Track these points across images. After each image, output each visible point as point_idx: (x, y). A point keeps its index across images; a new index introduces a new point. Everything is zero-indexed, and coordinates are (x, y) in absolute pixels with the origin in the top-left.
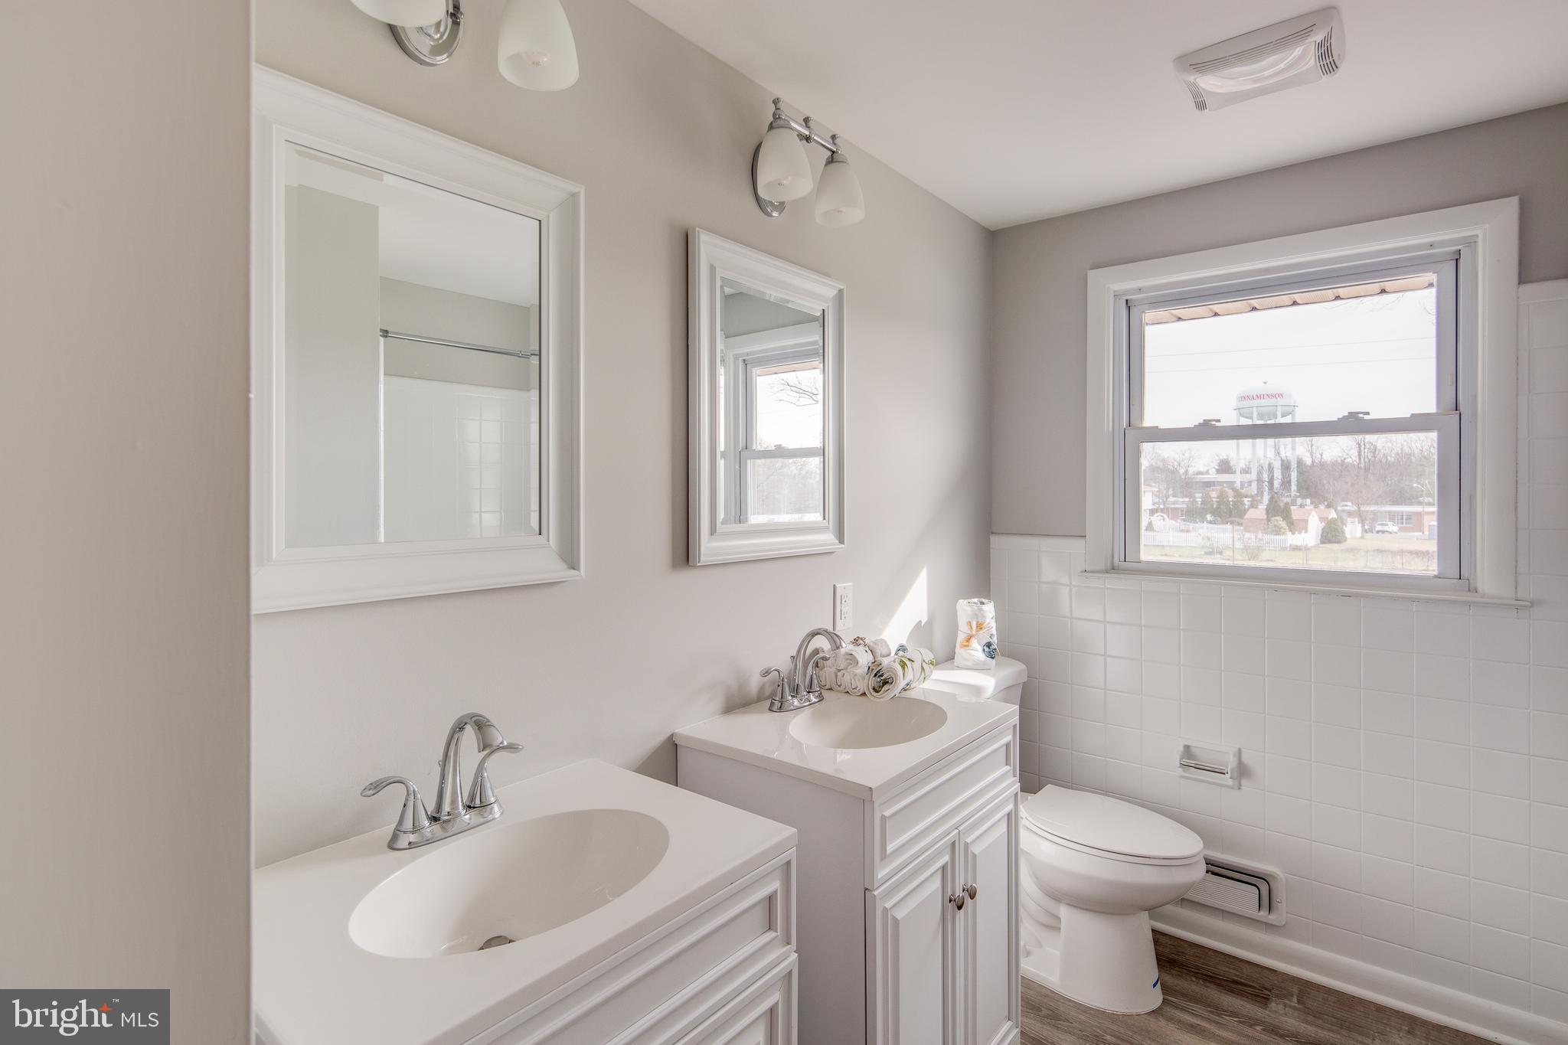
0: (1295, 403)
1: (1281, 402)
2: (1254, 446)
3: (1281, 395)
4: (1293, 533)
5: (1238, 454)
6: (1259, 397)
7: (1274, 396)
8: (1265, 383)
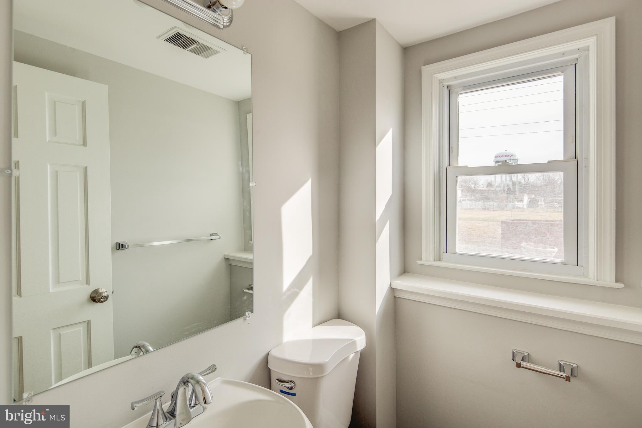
0: (518, 158)
1: (512, 158)
2: (501, 177)
3: (512, 155)
4: (518, 202)
5: (495, 179)
6: (503, 156)
7: (510, 156)
8: (506, 150)
